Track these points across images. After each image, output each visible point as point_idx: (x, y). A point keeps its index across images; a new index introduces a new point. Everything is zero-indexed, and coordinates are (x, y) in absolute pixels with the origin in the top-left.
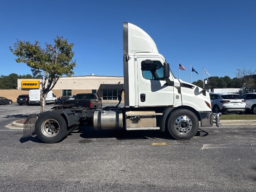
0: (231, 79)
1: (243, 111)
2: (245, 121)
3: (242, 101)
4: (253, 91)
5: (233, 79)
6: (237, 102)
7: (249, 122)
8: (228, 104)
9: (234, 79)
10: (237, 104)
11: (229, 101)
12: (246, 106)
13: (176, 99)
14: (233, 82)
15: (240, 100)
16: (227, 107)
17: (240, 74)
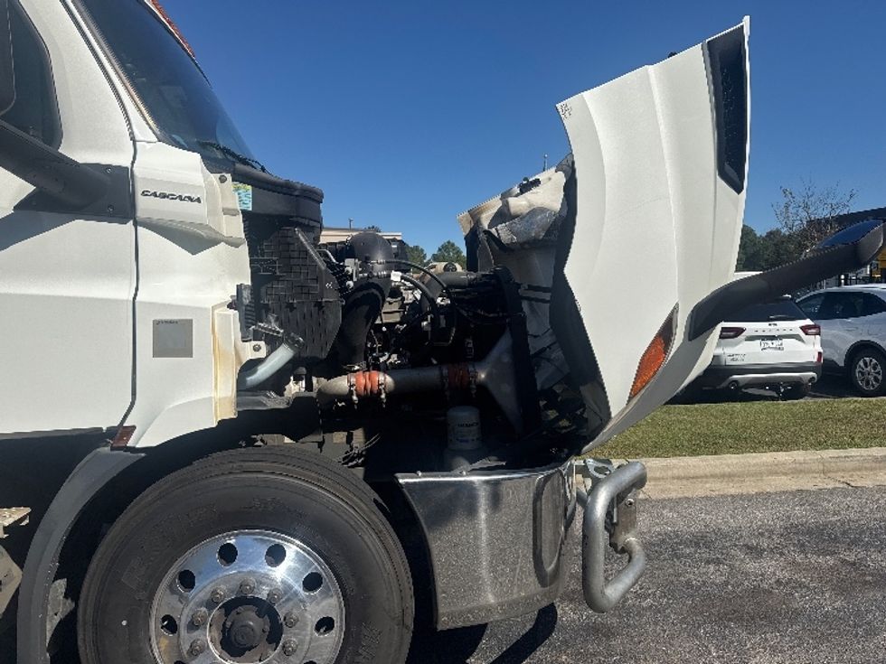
0: (758, 235)
1: (805, 381)
2: (822, 461)
3: (804, 329)
4: (840, 279)
5: (764, 234)
6: (776, 334)
7: (849, 465)
8: (736, 344)
9: (770, 234)
10: (776, 343)
11: (739, 331)
12: (820, 353)
13: (157, 353)
14: (767, 248)
15: (795, 326)
16: (729, 363)
17: (790, 208)
